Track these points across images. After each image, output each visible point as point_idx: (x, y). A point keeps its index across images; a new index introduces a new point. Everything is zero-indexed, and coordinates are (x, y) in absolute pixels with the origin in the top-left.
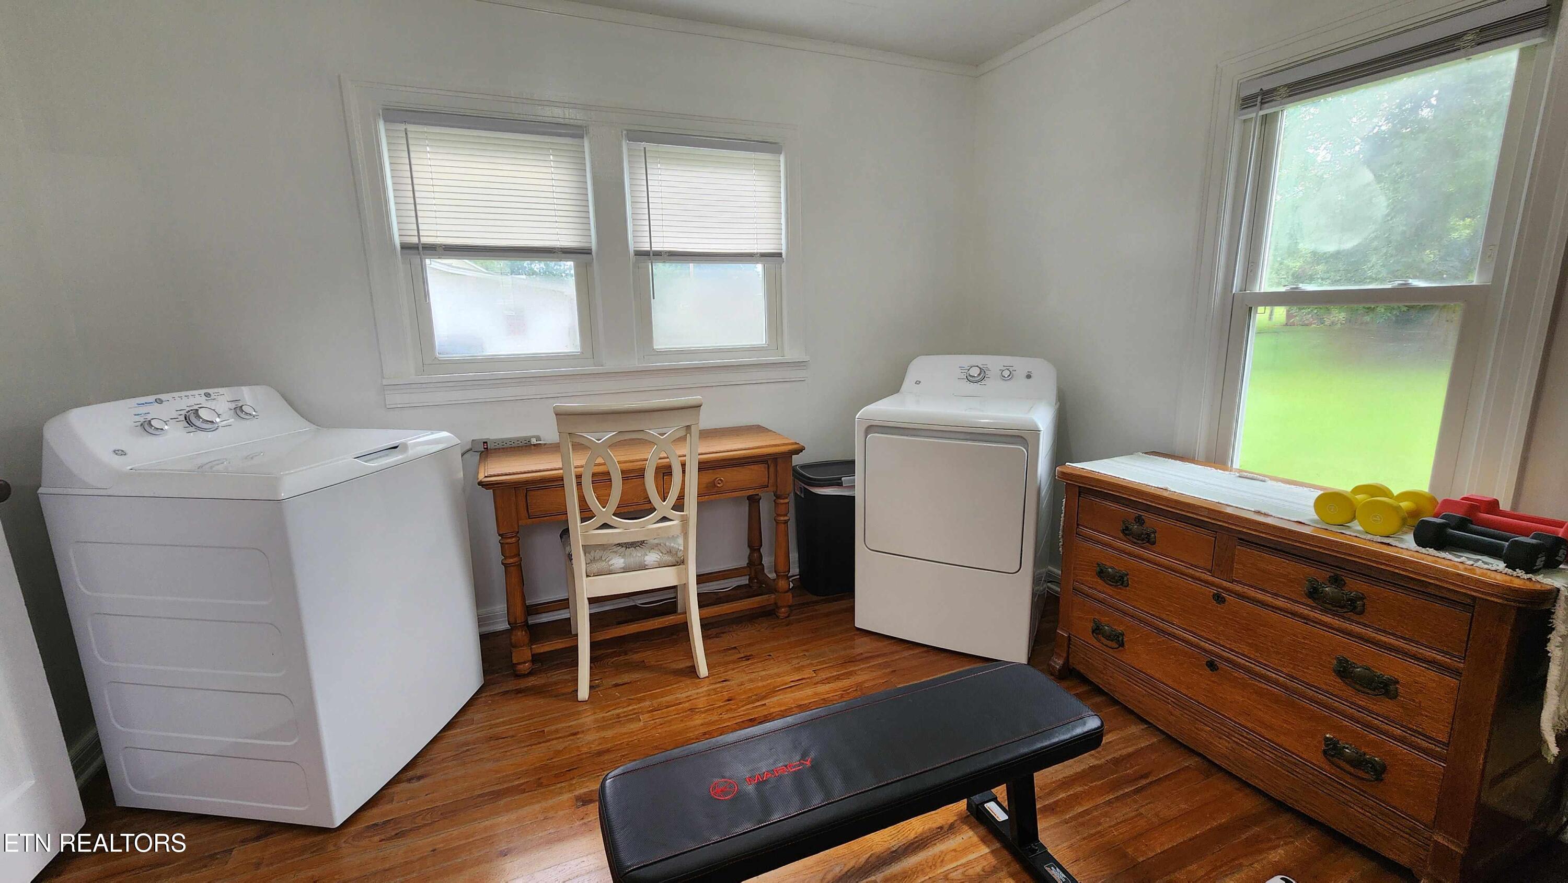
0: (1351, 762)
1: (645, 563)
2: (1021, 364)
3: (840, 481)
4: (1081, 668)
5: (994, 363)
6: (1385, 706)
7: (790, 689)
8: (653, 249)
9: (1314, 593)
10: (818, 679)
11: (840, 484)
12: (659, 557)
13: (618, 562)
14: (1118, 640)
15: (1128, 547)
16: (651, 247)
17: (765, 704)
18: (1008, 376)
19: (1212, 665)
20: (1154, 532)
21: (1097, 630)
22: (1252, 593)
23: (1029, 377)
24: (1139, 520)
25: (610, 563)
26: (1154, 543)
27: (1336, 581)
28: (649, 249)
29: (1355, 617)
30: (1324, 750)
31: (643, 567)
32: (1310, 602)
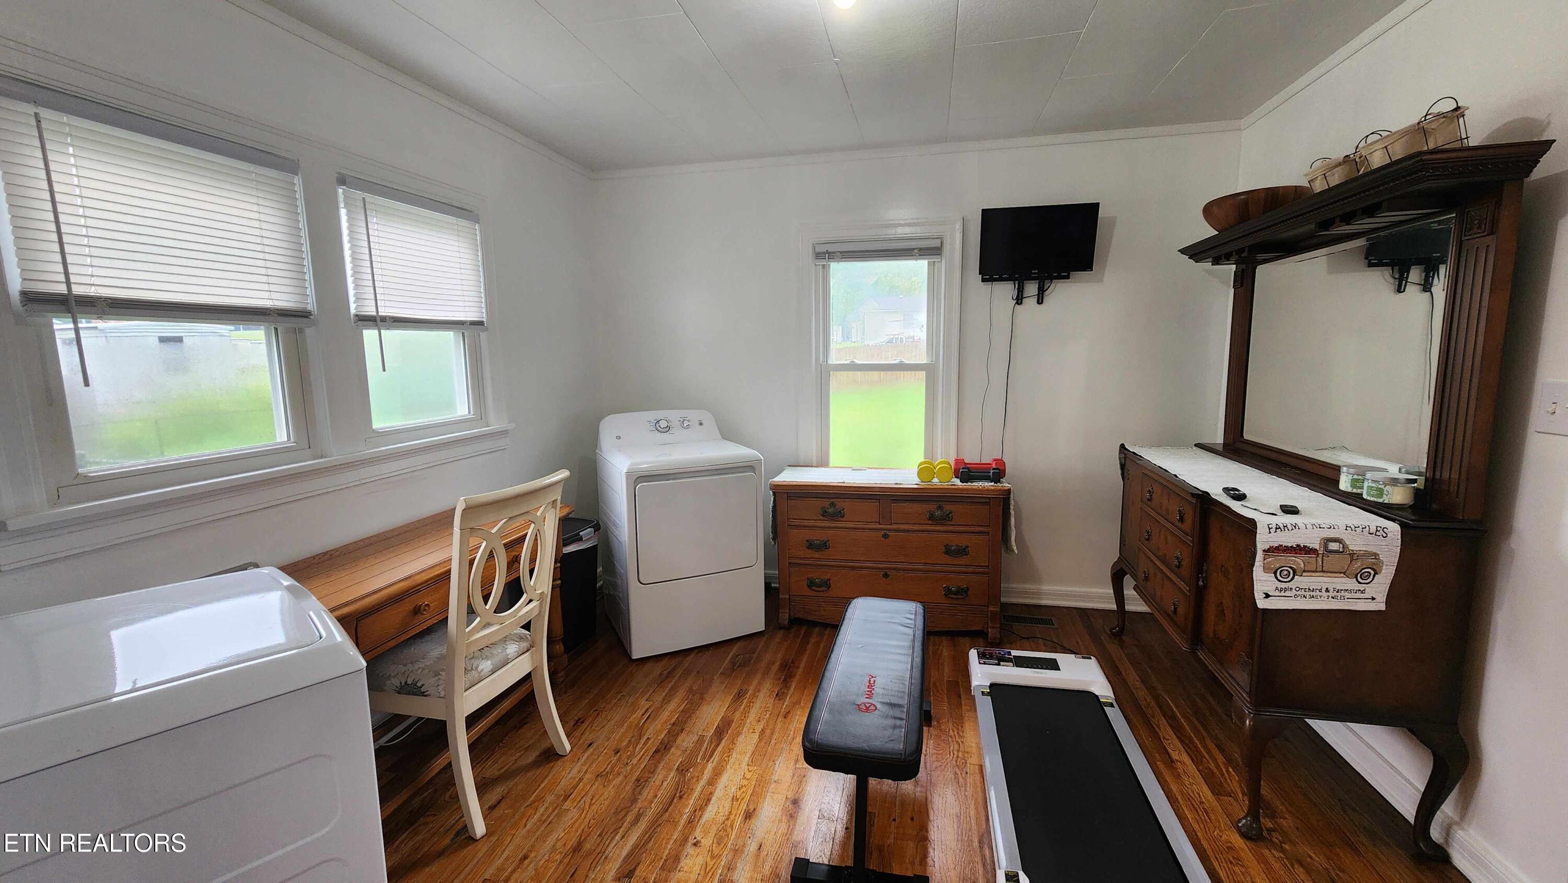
0: (956, 593)
1: (509, 657)
2: (693, 415)
3: (578, 537)
4: (800, 615)
5: (674, 415)
6: (964, 560)
7: (649, 721)
8: (380, 314)
9: (932, 517)
10: (657, 704)
11: (580, 539)
12: (517, 646)
13: (486, 665)
14: (826, 584)
15: (827, 524)
16: (377, 312)
17: (648, 738)
18: (684, 424)
19: (886, 576)
20: (844, 509)
21: (811, 584)
22: (902, 527)
23: (701, 424)
24: (833, 504)
25: (480, 668)
26: (844, 516)
27: (940, 508)
28: (375, 314)
29: (950, 523)
30: (945, 594)
31: (506, 663)
32: (930, 522)
